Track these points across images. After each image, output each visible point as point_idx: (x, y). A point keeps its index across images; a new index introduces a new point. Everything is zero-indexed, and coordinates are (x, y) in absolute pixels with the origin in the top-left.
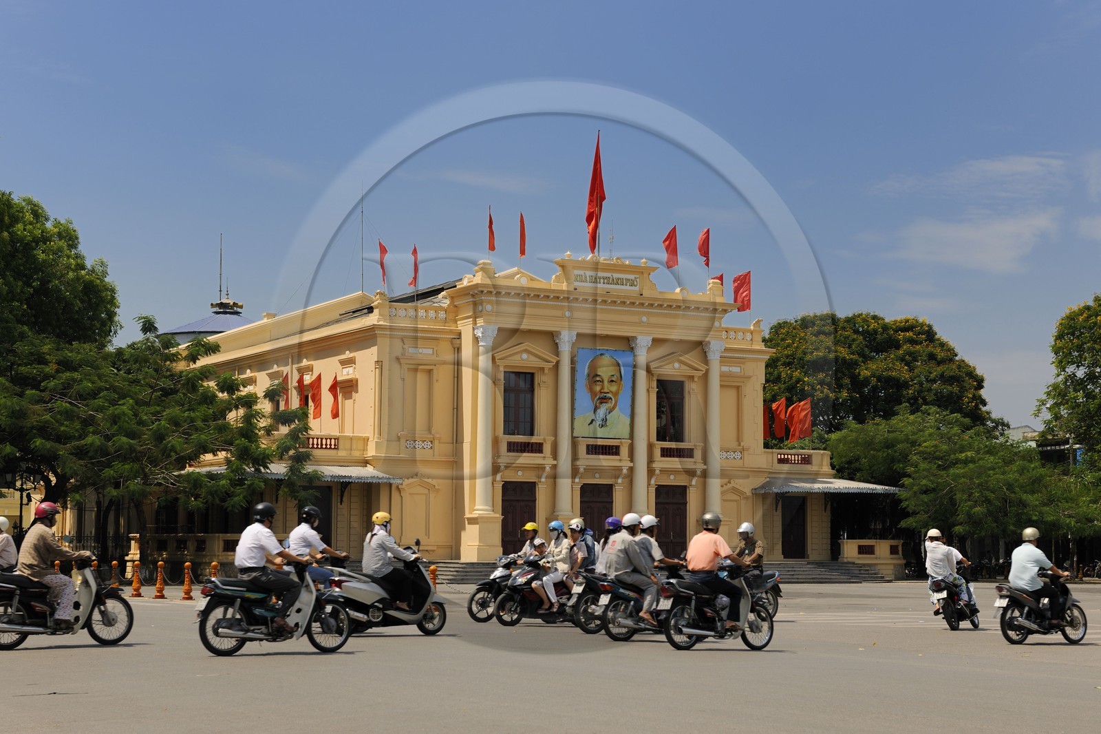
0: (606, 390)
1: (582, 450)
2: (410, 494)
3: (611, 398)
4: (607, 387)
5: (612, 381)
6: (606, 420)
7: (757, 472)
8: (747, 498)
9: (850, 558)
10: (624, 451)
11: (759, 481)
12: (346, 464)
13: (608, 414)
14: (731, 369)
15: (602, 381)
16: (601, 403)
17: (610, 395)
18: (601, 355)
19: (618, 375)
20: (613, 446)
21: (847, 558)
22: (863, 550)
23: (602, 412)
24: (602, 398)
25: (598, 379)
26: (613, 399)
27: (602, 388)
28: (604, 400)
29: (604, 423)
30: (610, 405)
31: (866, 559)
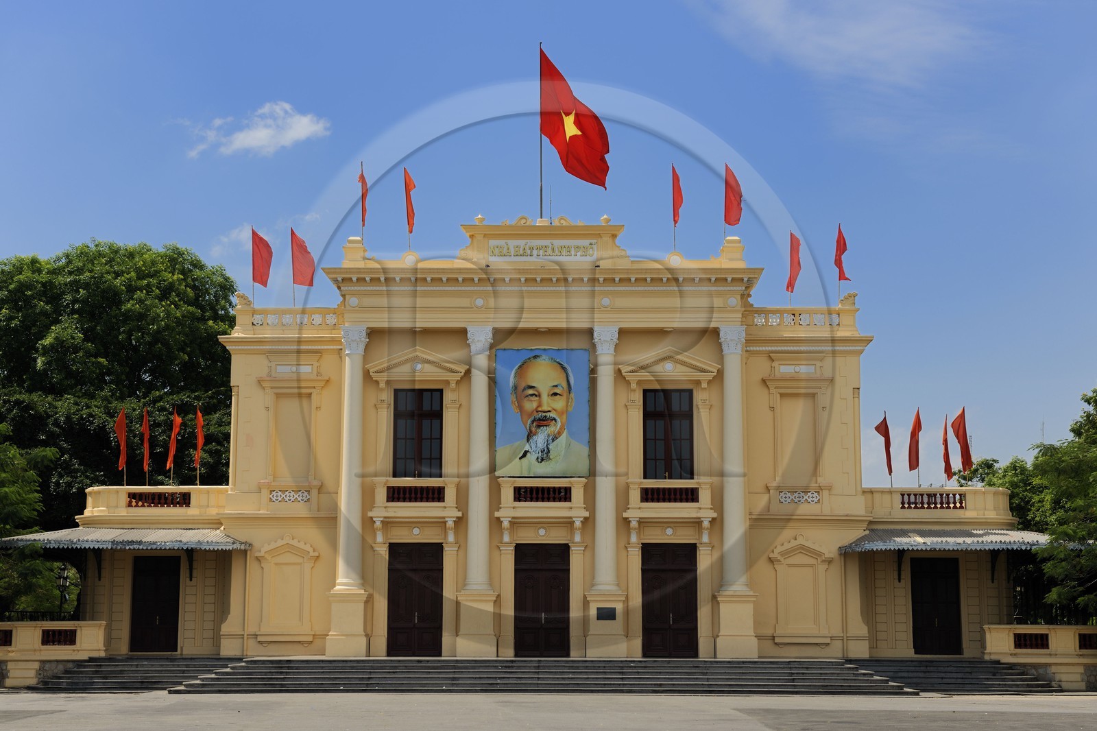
0: (545, 408)
1: (507, 494)
2: (276, 564)
3: (554, 419)
4: (547, 403)
5: (555, 394)
6: (549, 451)
7: (847, 521)
8: (829, 561)
9: (995, 654)
10: (577, 495)
11: (849, 536)
12: (196, 526)
13: (550, 441)
14: (797, 369)
15: (539, 396)
16: (539, 426)
17: (552, 415)
18: (535, 357)
19: (564, 384)
20: (560, 488)
21: (990, 654)
22: (1022, 641)
23: (540, 439)
24: (540, 420)
25: (531, 392)
26: (558, 420)
27: (540, 405)
28: (542, 421)
29: (545, 456)
30: (553, 429)
31: (1029, 657)
